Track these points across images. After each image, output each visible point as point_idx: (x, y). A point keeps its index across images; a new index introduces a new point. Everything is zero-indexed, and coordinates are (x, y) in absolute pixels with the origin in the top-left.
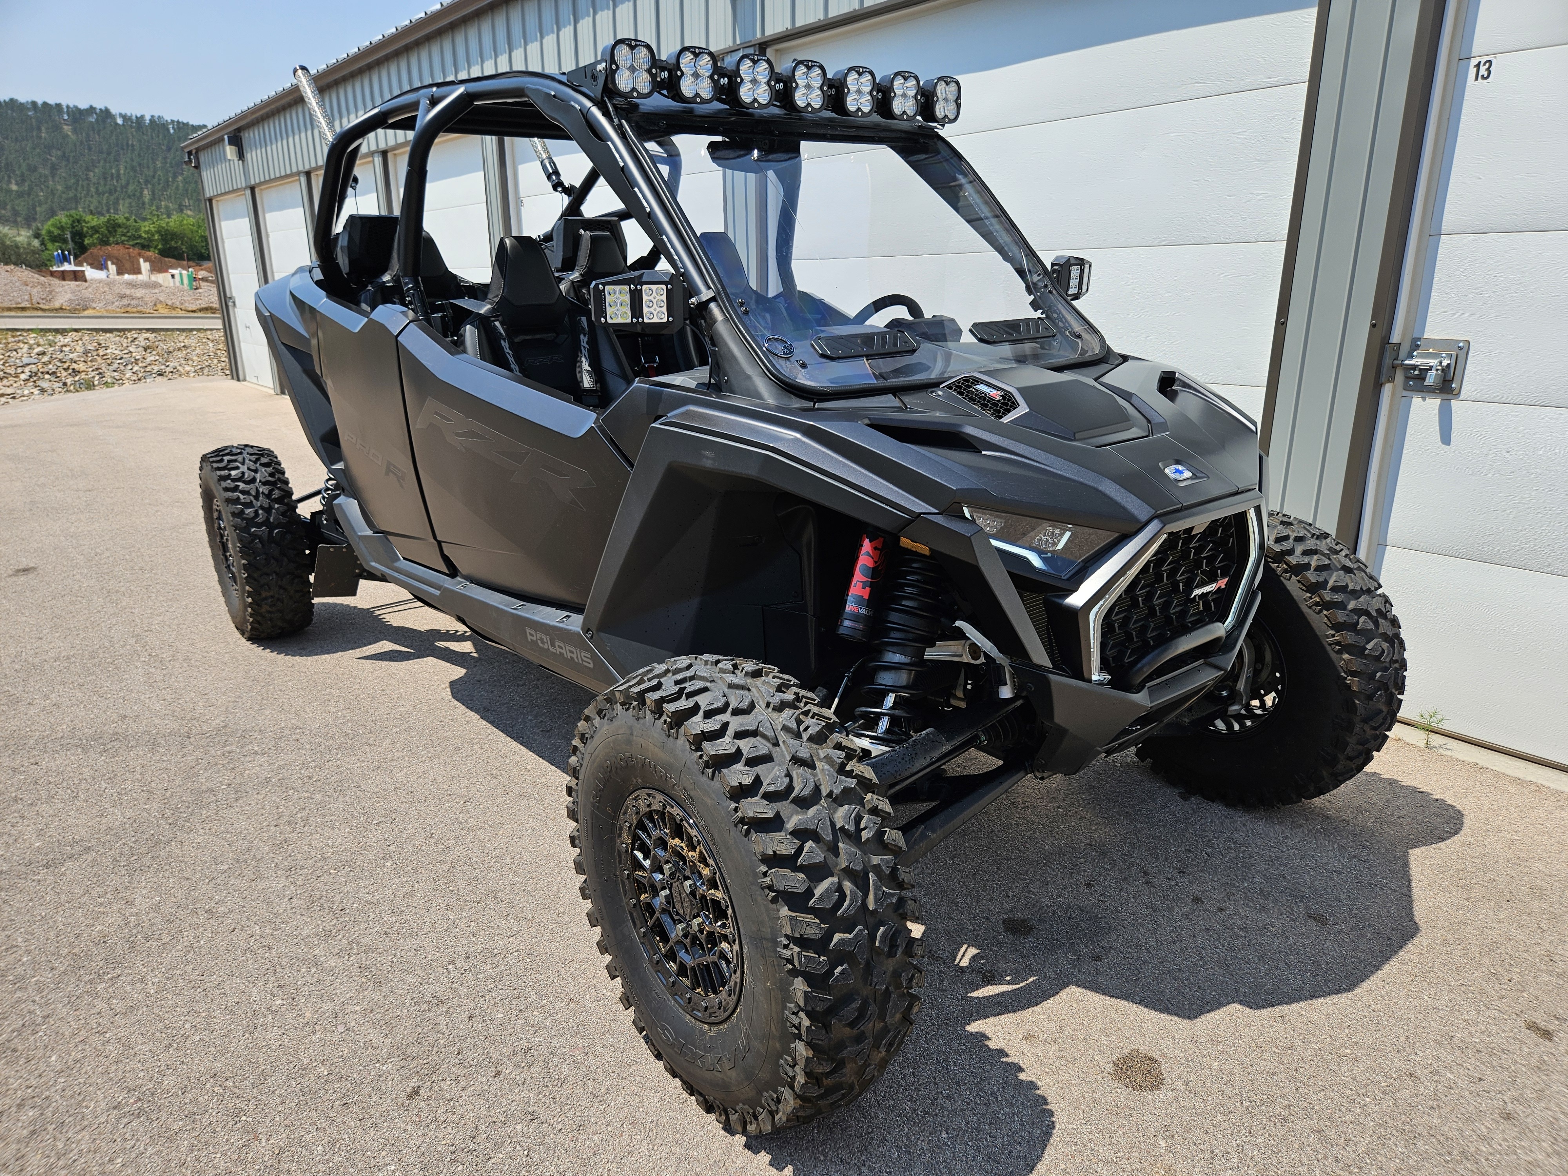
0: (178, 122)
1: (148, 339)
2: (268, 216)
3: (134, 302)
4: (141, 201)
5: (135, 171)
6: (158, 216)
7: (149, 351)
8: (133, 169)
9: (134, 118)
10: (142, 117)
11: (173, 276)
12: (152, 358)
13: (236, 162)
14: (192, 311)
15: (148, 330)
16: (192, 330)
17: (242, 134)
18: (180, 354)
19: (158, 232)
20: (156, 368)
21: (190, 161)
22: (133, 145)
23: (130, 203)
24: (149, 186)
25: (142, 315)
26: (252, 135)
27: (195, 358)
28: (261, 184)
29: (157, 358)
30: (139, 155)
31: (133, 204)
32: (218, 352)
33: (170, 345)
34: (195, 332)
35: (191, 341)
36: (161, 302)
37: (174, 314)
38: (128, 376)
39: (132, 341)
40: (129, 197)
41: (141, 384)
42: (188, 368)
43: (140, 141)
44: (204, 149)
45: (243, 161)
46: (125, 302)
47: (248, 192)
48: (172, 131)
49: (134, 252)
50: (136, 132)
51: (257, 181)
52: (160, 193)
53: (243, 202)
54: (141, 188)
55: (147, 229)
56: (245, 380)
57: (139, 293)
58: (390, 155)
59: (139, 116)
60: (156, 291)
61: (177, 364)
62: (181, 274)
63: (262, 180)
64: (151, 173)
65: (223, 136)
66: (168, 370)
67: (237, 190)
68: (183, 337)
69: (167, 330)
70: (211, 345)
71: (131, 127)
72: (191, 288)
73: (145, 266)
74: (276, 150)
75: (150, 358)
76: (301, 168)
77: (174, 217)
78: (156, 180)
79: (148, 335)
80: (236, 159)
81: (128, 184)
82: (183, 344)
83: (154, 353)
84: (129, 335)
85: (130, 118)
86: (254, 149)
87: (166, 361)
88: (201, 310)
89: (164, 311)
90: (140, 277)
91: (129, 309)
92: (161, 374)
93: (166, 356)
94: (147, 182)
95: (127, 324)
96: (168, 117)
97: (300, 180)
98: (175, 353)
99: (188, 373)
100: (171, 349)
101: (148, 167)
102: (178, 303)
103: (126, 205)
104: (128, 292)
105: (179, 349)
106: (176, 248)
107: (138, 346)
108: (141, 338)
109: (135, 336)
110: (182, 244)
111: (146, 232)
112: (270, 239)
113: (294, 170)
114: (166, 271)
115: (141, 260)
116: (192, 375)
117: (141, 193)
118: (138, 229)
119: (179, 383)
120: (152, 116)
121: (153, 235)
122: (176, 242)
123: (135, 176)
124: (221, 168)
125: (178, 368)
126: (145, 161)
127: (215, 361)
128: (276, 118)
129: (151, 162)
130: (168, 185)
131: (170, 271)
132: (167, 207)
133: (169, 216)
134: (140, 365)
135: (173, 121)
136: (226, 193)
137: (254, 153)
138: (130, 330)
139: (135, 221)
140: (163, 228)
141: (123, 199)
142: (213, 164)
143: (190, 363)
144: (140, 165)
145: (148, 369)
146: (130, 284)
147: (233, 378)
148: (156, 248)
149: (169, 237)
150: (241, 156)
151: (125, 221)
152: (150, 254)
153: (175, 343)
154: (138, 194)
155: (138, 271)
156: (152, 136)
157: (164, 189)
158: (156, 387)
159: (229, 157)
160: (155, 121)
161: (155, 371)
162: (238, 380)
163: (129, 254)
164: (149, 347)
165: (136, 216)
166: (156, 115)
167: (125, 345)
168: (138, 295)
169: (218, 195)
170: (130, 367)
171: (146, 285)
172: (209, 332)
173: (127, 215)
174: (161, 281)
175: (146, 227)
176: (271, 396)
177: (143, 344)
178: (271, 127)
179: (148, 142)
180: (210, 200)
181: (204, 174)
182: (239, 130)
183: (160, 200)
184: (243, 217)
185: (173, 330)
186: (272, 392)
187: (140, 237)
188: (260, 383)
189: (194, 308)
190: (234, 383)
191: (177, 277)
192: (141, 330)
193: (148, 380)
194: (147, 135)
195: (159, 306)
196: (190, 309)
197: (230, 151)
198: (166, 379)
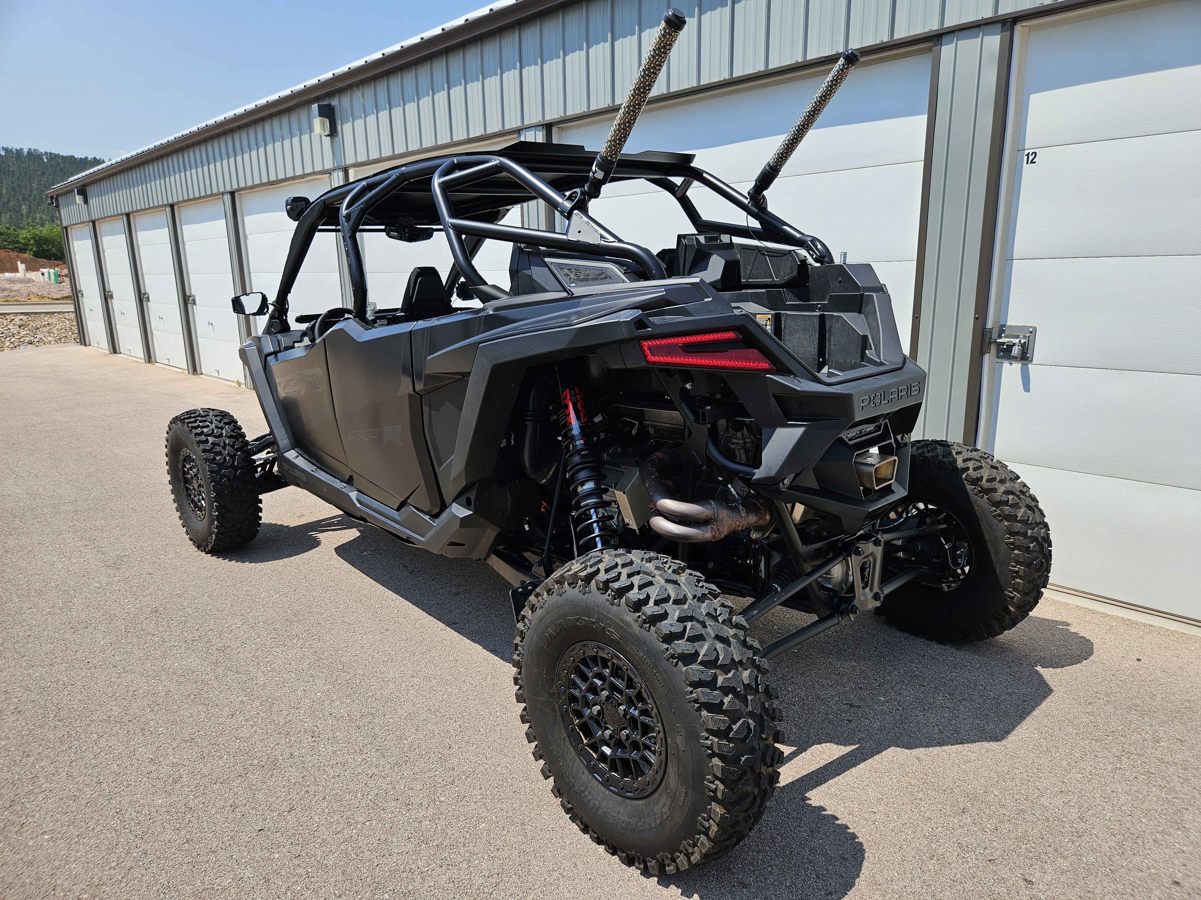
0: (51, 153)
1: (22, 320)
2: (104, 238)
3: (12, 294)
4: (20, 214)
5: (15, 191)
6: (33, 226)
7: (22, 328)
8: (13, 189)
9: (14, 150)
10: (21, 150)
11: (43, 274)
12: (25, 333)
13: (83, 205)
14: (57, 299)
15: (22, 314)
16: (54, 313)
17: (86, 188)
18: (45, 329)
19: (33, 238)
20: (27, 339)
21: (52, 203)
22: (13, 171)
23: (11, 216)
24: (26, 202)
25: (18, 303)
26: (93, 189)
27: (56, 332)
28: (99, 219)
29: (28, 332)
30: (19, 179)
31: (14, 216)
32: (73, 327)
33: (38, 323)
34: (56, 314)
35: (53, 320)
36: (33, 293)
37: (43, 301)
38: (7, 345)
39: (11, 321)
40: (10, 211)
41: (16, 350)
42: (50, 339)
43: (19, 168)
44: (62, 195)
45: (87, 205)
46: (6, 293)
47: (91, 224)
48: (45, 160)
49: (13, 254)
50: (16, 161)
51: (97, 218)
52: (36, 208)
53: (87, 230)
54: (20, 204)
55: (24, 236)
56: (90, 345)
57: (16, 287)
58: (176, 207)
59: (18, 149)
60: (30, 285)
61: (42, 336)
62: (49, 273)
63: (100, 217)
64: (28, 192)
65: (74, 188)
66: (36, 340)
67: (84, 222)
68: (48, 318)
69: (36, 313)
70: (67, 322)
71: (12, 157)
72: (57, 283)
73: (21, 267)
74: (108, 199)
75: (23, 333)
76: (123, 212)
77: (47, 227)
78: (32, 197)
79: (22, 317)
80: (83, 204)
81: (9, 201)
82: (47, 323)
83: (26, 329)
84: (8, 317)
85: (11, 151)
86: (94, 197)
87: (35, 334)
88: (63, 298)
89: (35, 300)
90: (17, 275)
91: (8, 299)
92: (31, 343)
93: (35, 331)
94: (24, 199)
95: (7, 310)
96: (42, 150)
97: (123, 218)
98: (41, 329)
99: (50, 342)
100: (38, 326)
101: (26, 188)
102: (46, 294)
103: (8, 217)
104: (8, 286)
105: (44, 326)
106: (48, 250)
107: (14, 325)
108: (17, 320)
109: (13, 318)
110: (53, 247)
111: (23, 238)
112: (106, 254)
113: (119, 212)
114: (38, 270)
115: (19, 263)
116: (53, 343)
117: (20, 208)
118: (17, 236)
119: (43, 348)
120: (30, 149)
121: (29, 241)
122: (48, 246)
123: (15, 195)
124: (72, 208)
125: (43, 338)
126: (24, 183)
127: (70, 333)
128: (108, 180)
129: (28, 184)
130: (42, 202)
131: (41, 270)
132: (41, 218)
133: (42, 225)
134: (16, 337)
135: (46, 153)
136: (76, 224)
137: (94, 200)
138: (9, 314)
139: (15, 230)
140: (37, 235)
141: (5, 213)
142: (68, 205)
143: (52, 335)
144: (19, 186)
145: (22, 340)
146: (9, 280)
147: (81, 344)
148: (31, 250)
149: (42, 241)
150: (86, 201)
151: (6, 230)
152: (26, 255)
153: (42, 322)
154: (17, 208)
155: (16, 270)
156: (29, 165)
157: (39, 205)
158: (26, 353)
159: (78, 202)
160: (31, 152)
161: (26, 341)
162: (85, 345)
163: (9, 256)
164: (22, 325)
165: (15, 226)
166: (33, 148)
167: (5, 324)
168: (16, 288)
169: (71, 225)
170: (9, 339)
171: (22, 281)
172: (66, 314)
173: (7, 225)
174: (34, 278)
175: (24, 234)
176: (106, 354)
177: (18, 323)
178: (105, 185)
179: (26, 169)
180: (66, 228)
181: (62, 211)
182: (85, 185)
183: (35, 213)
184: (88, 239)
185: (40, 313)
186: (108, 352)
187: (18, 242)
188: (100, 347)
189: (58, 297)
190: (83, 347)
191: (46, 275)
192: (17, 313)
193: (21, 347)
194: (25, 164)
195: (32, 296)
196: (55, 298)
197: (79, 199)
198: (34, 346)
